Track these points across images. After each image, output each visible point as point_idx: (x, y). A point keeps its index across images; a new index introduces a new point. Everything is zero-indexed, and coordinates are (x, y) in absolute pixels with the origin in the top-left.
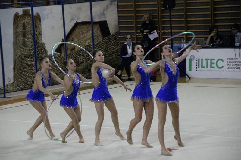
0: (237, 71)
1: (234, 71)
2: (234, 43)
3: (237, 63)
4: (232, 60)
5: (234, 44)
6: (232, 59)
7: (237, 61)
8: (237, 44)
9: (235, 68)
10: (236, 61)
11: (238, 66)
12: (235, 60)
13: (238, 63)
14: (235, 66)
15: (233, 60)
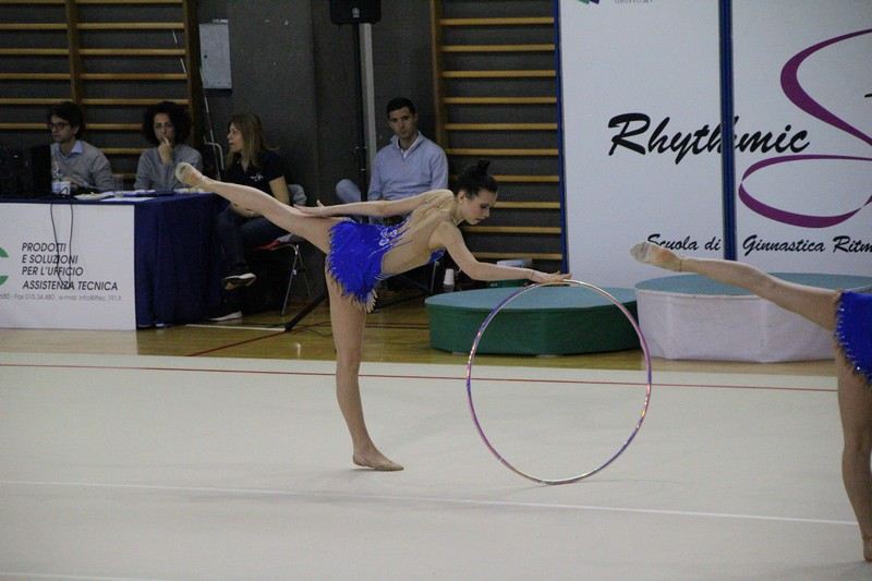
0: (61, 298)
1: (49, 297)
2: (50, 179)
3: (60, 265)
4: (40, 252)
5: (50, 187)
6: (44, 247)
7: (61, 254)
8: (62, 186)
9: (53, 285)
10: (58, 257)
11: (65, 278)
12: (55, 253)
13: (67, 265)
14: (55, 278)
15: (47, 253)
